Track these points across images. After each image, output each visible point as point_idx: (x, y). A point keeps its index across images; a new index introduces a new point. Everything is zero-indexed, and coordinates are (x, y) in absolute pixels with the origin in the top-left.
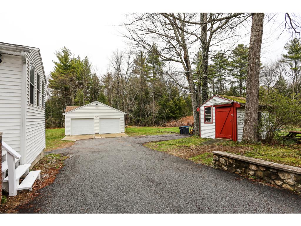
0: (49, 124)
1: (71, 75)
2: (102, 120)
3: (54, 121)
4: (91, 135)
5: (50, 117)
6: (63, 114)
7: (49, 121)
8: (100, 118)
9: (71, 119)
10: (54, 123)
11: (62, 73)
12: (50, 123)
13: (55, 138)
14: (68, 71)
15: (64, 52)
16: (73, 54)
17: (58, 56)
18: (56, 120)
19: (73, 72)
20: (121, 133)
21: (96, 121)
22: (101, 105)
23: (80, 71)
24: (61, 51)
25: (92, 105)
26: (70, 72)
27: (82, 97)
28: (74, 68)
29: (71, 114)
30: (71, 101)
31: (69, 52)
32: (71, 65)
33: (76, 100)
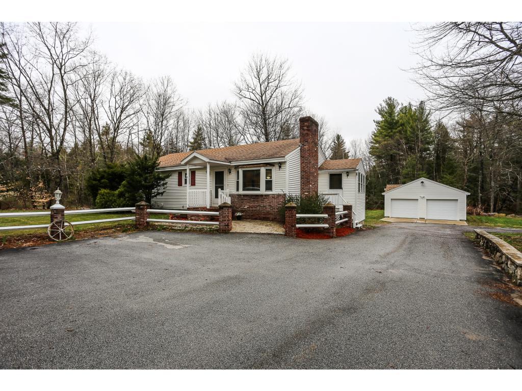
0: (370, 204)
1: (397, 136)
2: (430, 202)
3: (376, 200)
4: (414, 220)
5: (371, 195)
6: (383, 194)
7: (371, 200)
8: (427, 200)
9: (392, 199)
10: (376, 203)
11: (386, 136)
12: (371, 202)
13: (374, 218)
14: (394, 130)
15: (388, 104)
16: (400, 103)
17: (381, 112)
18: (378, 199)
19: (400, 132)
20: (460, 220)
21: (422, 203)
22: (428, 182)
23: (411, 127)
24: (384, 105)
25: (417, 183)
26: (397, 132)
27: (413, 167)
28: (402, 125)
29: (391, 193)
30: (398, 173)
31: (395, 102)
32: (398, 122)
33: (404, 171)
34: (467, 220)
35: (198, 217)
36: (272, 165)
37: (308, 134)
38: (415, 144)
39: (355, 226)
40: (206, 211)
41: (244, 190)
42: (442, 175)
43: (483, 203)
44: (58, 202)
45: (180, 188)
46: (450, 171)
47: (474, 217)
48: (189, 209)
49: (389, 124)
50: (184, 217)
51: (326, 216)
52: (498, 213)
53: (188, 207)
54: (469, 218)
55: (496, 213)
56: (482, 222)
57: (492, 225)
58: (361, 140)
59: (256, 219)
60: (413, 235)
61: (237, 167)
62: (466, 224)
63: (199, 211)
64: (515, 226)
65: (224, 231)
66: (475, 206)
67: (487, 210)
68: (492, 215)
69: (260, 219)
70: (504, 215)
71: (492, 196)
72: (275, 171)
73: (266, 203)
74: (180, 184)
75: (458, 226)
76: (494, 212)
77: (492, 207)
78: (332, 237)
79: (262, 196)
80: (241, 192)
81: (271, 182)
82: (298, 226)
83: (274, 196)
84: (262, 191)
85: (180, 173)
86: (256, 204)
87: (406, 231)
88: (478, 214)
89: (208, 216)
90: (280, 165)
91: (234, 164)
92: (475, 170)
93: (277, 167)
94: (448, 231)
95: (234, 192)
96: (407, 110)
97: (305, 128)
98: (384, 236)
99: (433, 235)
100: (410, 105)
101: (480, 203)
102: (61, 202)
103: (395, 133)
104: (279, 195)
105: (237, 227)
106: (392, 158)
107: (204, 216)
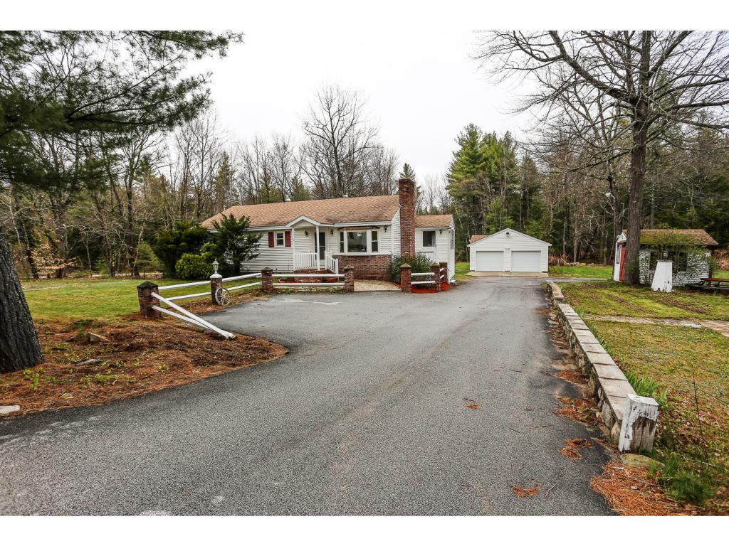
1: (481, 173)
2: (515, 254)
4: (500, 273)
6: (468, 246)
8: (512, 251)
9: (477, 252)
11: (468, 172)
13: (463, 272)
14: (477, 166)
15: (469, 132)
17: (461, 142)
19: (483, 168)
20: (543, 272)
21: (508, 256)
22: (513, 233)
23: (496, 164)
24: (465, 133)
25: (502, 234)
26: (481, 168)
27: (498, 210)
28: (486, 159)
29: (477, 246)
30: (482, 219)
31: (478, 131)
32: (481, 156)
33: (489, 217)
34: (549, 272)
35: (308, 279)
36: (377, 227)
37: (407, 196)
38: (499, 185)
39: (449, 282)
40: (316, 273)
41: (349, 251)
42: (528, 220)
43: (567, 254)
44: (216, 272)
45: (272, 249)
46: (536, 216)
47: (557, 268)
48: (296, 272)
49: (470, 157)
50: (292, 280)
51: (433, 274)
52: (580, 262)
53: (295, 270)
54: (551, 269)
55: (578, 263)
56: (562, 272)
57: (570, 275)
58: (437, 175)
59: (362, 279)
60: (500, 287)
61: (339, 229)
62: (547, 275)
63: (309, 273)
64: (589, 276)
65: (349, 291)
66: (559, 255)
67: (570, 260)
68: (575, 265)
69: (366, 279)
70: (585, 264)
71: (575, 244)
72: (380, 233)
73: (372, 263)
74: (271, 245)
75: (540, 278)
76: (577, 261)
77: (575, 257)
78: (439, 291)
79: (368, 257)
80: (346, 253)
81: (377, 243)
82: (412, 283)
83: (380, 257)
84: (369, 252)
85: (271, 234)
86: (362, 264)
87: (494, 284)
88: (562, 265)
89: (319, 278)
90: (386, 227)
91: (336, 225)
92: (561, 216)
93: (382, 229)
94: (530, 283)
95: (338, 253)
96: (490, 139)
97: (405, 190)
98: (477, 289)
99: (516, 287)
100: (495, 134)
101: (564, 252)
102: (219, 272)
103: (478, 169)
104: (385, 256)
105: (359, 286)
106: (475, 200)
107: (315, 278)
